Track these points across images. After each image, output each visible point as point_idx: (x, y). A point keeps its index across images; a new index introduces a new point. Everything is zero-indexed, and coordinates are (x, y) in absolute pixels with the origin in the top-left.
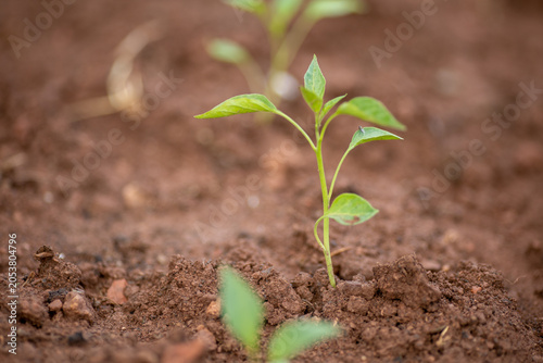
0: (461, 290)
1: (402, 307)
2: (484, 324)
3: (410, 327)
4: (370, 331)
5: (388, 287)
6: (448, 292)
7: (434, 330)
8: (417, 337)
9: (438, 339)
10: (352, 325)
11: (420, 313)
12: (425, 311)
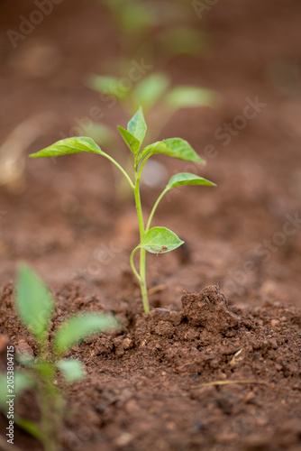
0: (261, 322)
1: (205, 332)
2: (275, 349)
3: (209, 349)
4: (171, 351)
5: (193, 314)
6: (247, 322)
7: (229, 351)
8: (212, 356)
9: (231, 359)
10: (158, 346)
11: (219, 338)
12: (224, 336)
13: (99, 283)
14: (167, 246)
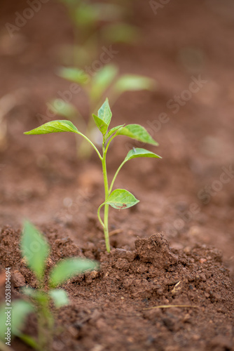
0: (193, 260)
1: (152, 268)
2: (204, 282)
3: (155, 280)
4: (128, 281)
5: (143, 254)
6: (183, 260)
7: (171, 282)
8: (159, 286)
9: (173, 289)
10: (117, 277)
11: (163, 272)
12: (167, 271)
13: (70, 226)
14: (126, 203)
